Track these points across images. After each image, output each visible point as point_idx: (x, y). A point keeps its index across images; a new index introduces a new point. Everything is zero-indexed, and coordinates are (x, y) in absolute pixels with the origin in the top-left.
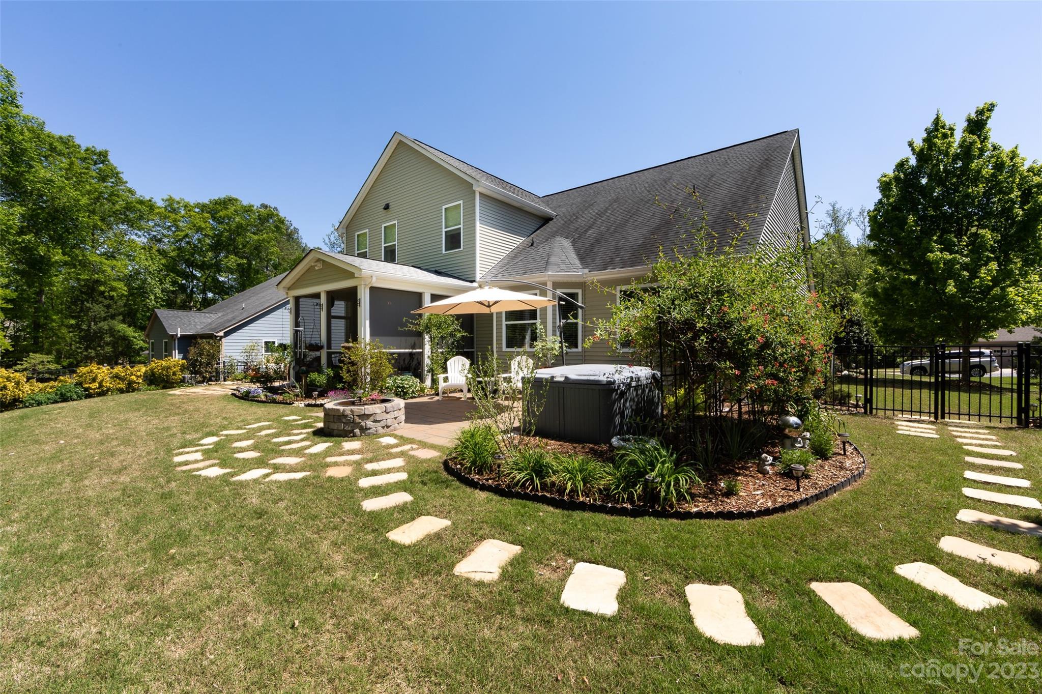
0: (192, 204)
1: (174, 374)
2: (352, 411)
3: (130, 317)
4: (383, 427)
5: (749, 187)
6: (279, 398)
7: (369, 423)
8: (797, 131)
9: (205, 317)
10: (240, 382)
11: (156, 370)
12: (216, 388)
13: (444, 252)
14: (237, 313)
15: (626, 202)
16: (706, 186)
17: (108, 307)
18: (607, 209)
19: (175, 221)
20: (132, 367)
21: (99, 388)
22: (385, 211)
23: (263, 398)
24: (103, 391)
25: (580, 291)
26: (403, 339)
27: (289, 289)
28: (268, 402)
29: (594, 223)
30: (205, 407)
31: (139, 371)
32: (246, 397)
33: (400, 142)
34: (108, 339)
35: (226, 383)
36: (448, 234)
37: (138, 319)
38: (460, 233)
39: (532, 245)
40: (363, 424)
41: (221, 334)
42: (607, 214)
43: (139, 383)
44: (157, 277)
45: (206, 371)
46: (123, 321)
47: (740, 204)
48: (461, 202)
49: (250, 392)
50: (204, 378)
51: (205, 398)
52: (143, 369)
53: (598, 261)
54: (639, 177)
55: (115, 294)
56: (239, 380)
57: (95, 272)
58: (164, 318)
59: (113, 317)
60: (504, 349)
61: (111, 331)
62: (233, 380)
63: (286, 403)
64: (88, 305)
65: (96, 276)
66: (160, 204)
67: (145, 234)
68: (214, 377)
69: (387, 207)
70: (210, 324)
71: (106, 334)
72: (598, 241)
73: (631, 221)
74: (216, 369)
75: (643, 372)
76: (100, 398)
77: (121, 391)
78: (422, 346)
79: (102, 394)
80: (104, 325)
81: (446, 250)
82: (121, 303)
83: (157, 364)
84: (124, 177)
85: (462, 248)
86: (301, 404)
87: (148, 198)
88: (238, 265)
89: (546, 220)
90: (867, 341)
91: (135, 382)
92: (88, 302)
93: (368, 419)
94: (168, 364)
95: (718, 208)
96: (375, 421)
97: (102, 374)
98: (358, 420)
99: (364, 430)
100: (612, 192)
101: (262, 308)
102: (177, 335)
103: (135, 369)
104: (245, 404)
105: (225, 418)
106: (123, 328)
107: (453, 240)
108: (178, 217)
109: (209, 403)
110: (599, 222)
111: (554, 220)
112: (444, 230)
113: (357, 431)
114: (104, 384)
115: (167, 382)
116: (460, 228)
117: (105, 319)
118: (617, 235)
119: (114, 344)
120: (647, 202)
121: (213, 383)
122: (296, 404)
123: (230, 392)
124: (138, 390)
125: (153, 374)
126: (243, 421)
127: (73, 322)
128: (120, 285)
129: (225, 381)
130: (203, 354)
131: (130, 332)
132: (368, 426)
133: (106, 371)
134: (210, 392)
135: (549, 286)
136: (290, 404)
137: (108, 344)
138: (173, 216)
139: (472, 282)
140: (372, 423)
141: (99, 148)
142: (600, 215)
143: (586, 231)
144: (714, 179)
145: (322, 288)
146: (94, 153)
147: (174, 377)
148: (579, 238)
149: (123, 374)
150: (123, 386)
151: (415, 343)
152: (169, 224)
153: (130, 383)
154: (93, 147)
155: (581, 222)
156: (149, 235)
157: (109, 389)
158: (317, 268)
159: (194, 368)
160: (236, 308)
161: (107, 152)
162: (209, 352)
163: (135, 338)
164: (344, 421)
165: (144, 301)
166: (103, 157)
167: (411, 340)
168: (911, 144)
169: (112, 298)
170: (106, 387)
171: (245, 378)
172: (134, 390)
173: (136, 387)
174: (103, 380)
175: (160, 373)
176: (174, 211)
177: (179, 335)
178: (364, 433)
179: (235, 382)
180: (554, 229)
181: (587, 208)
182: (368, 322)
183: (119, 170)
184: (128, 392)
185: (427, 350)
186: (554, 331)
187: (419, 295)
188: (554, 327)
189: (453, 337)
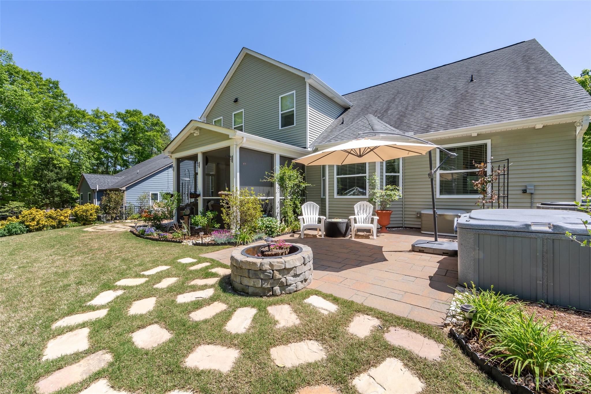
0: (109, 114)
1: (91, 215)
2: (271, 265)
3: (71, 179)
4: (302, 282)
6: (169, 236)
7: (290, 279)
9: (114, 178)
10: (136, 220)
11: (78, 212)
12: (119, 225)
13: (280, 128)
14: (134, 176)
15: (408, 93)
17: (57, 173)
18: (394, 98)
19: (99, 123)
20: (61, 210)
21: (37, 225)
22: (235, 103)
23: (155, 236)
24: (40, 227)
26: (261, 188)
27: (172, 153)
28: (160, 241)
29: (389, 107)
30: (108, 244)
31: (66, 213)
32: (142, 235)
33: (247, 54)
34: (57, 192)
35: (127, 221)
36: (283, 116)
37: (76, 181)
38: (293, 114)
39: (342, 123)
40: (283, 280)
41: (124, 188)
42: (398, 101)
43: (66, 221)
44: (87, 156)
45: (113, 213)
46: (67, 182)
48: (294, 92)
49: (145, 231)
50: (112, 217)
51: (109, 235)
52: (69, 212)
55: (62, 165)
56: (135, 219)
57: (50, 152)
58: (89, 179)
59: (60, 180)
60: (336, 196)
61: (59, 188)
62: (131, 219)
63: (176, 242)
64: (46, 172)
65: (50, 155)
66: (90, 113)
67: (81, 131)
68: (119, 217)
69: (236, 101)
70: (117, 183)
71: (56, 189)
73: (424, 102)
74: (120, 211)
76: (38, 232)
77: (53, 227)
78: (274, 194)
79: (39, 229)
80: (55, 184)
81: (282, 127)
82: (65, 171)
83: (79, 208)
84: (68, 96)
85: (295, 125)
86: (189, 242)
87: (83, 109)
89: (346, 109)
91: (63, 221)
92: (46, 171)
93: (288, 273)
94: (87, 208)
96: (296, 276)
97: (40, 216)
98: (278, 275)
99: (284, 287)
100: (390, 89)
101: (149, 173)
102: (96, 189)
103: (64, 211)
104: (142, 242)
105: (124, 260)
106: (66, 186)
107: (288, 119)
108: (100, 121)
109: (112, 241)
110: (394, 106)
111: (352, 108)
112: (280, 113)
113: (277, 289)
114: (40, 222)
115: (86, 220)
116: (293, 111)
117: (55, 181)
119: (61, 196)
121: (117, 221)
122: (185, 242)
123: (129, 229)
124: (66, 226)
125: (76, 215)
126: (140, 265)
127: (36, 182)
128: (65, 160)
129: (126, 219)
130: (112, 201)
131: (70, 188)
132: (289, 282)
133: (42, 213)
134: (114, 229)
136: (179, 242)
137: (57, 196)
138: (97, 120)
139: (305, 148)
140: (292, 278)
141: (53, 79)
143: (386, 111)
144: (483, 72)
145: (199, 151)
146: (50, 82)
147: (91, 217)
148: (383, 116)
149: (55, 215)
150: (54, 223)
151: (269, 192)
152: (95, 125)
153: (60, 222)
154: (50, 79)
155: (377, 107)
156: (83, 131)
157: (44, 226)
158: (195, 135)
159: (105, 211)
160: (133, 173)
161: (58, 82)
162: (115, 199)
163: (73, 191)
164: (262, 276)
165: (79, 170)
166: (56, 85)
167: (267, 189)
169: (60, 168)
170: (42, 224)
171: (141, 217)
172: (62, 226)
173: (64, 224)
174: (40, 220)
175: (81, 215)
176: (98, 117)
177: (98, 190)
178: (284, 290)
179: (133, 221)
180: (356, 113)
182: (238, 174)
183: (64, 92)
184: (58, 228)
185: (278, 198)
186: (382, 182)
187: (271, 156)
188: (382, 179)
189: (299, 186)
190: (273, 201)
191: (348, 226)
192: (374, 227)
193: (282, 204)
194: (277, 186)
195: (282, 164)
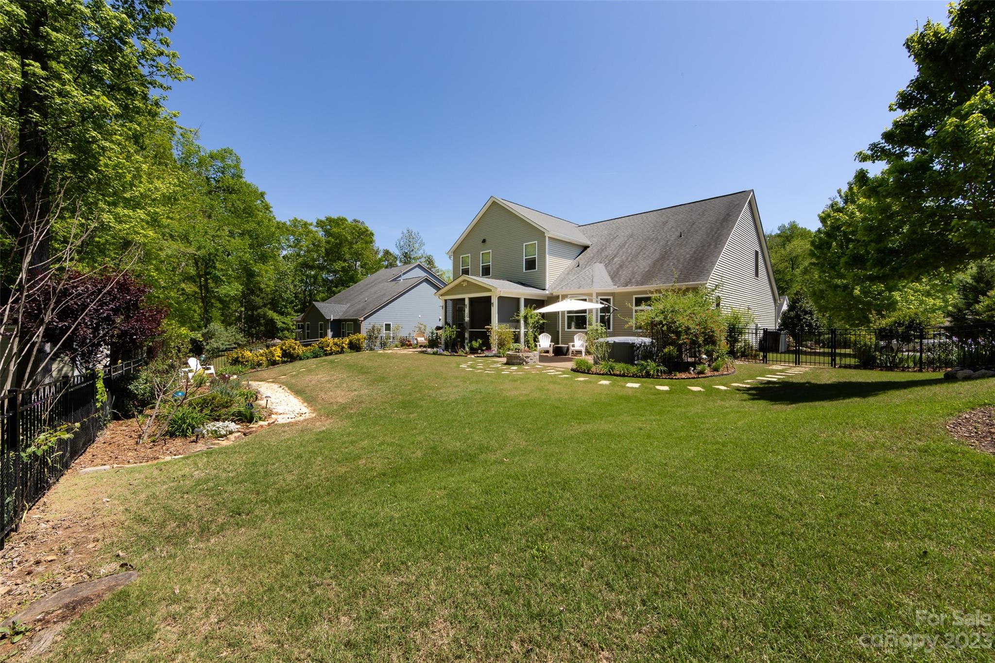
0: (308, 223)
1: (362, 343)
4: (533, 362)
5: (713, 236)
6: (456, 354)
8: (753, 191)
9: (341, 307)
11: (353, 341)
13: (524, 272)
15: (638, 238)
16: (689, 231)
17: (263, 299)
18: (626, 243)
22: (482, 244)
23: (447, 354)
25: (611, 298)
26: (512, 324)
27: (442, 295)
29: (618, 253)
31: (346, 341)
33: (494, 202)
36: (527, 261)
38: (535, 261)
39: (578, 266)
41: (362, 319)
42: (626, 247)
47: (706, 248)
48: (536, 242)
49: (437, 352)
52: (348, 340)
53: (622, 280)
54: (647, 217)
55: (268, 289)
58: (320, 308)
59: (265, 306)
60: (566, 329)
63: (464, 356)
69: (484, 241)
71: (262, 317)
72: (621, 266)
73: (641, 253)
75: (647, 340)
78: (520, 328)
81: (527, 270)
85: (537, 268)
86: (472, 356)
88: (343, 267)
89: (585, 248)
90: (816, 325)
91: (345, 348)
93: (528, 358)
95: (694, 249)
96: (531, 359)
98: (525, 358)
99: (527, 363)
100: (628, 228)
101: (383, 301)
102: (330, 319)
107: (531, 264)
110: (621, 253)
112: (524, 258)
114: (332, 348)
115: (358, 348)
116: (535, 258)
118: (633, 263)
120: (652, 240)
122: (469, 356)
125: (351, 343)
131: (275, 316)
132: (529, 361)
133: (332, 341)
135: (594, 296)
136: (466, 356)
139: (544, 290)
142: (622, 247)
143: (613, 258)
144: (694, 226)
145: (466, 296)
148: (609, 263)
150: (339, 349)
151: (517, 326)
155: (609, 251)
158: (464, 285)
160: (358, 300)
163: (277, 320)
164: (519, 359)
167: (515, 324)
168: (839, 192)
170: (333, 350)
173: (345, 351)
175: (355, 343)
177: (332, 320)
180: (592, 255)
181: (613, 240)
185: (523, 330)
186: (597, 320)
187: (518, 300)
188: (597, 317)
189: (538, 323)
190: (519, 332)
191: (568, 349)
192: (583, 350)
193: (526, 334)
194: (522, 322)
195: (526, 306)
